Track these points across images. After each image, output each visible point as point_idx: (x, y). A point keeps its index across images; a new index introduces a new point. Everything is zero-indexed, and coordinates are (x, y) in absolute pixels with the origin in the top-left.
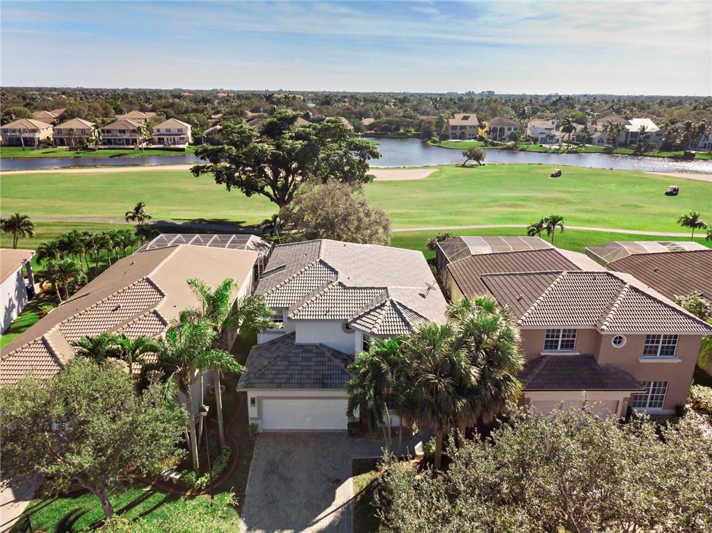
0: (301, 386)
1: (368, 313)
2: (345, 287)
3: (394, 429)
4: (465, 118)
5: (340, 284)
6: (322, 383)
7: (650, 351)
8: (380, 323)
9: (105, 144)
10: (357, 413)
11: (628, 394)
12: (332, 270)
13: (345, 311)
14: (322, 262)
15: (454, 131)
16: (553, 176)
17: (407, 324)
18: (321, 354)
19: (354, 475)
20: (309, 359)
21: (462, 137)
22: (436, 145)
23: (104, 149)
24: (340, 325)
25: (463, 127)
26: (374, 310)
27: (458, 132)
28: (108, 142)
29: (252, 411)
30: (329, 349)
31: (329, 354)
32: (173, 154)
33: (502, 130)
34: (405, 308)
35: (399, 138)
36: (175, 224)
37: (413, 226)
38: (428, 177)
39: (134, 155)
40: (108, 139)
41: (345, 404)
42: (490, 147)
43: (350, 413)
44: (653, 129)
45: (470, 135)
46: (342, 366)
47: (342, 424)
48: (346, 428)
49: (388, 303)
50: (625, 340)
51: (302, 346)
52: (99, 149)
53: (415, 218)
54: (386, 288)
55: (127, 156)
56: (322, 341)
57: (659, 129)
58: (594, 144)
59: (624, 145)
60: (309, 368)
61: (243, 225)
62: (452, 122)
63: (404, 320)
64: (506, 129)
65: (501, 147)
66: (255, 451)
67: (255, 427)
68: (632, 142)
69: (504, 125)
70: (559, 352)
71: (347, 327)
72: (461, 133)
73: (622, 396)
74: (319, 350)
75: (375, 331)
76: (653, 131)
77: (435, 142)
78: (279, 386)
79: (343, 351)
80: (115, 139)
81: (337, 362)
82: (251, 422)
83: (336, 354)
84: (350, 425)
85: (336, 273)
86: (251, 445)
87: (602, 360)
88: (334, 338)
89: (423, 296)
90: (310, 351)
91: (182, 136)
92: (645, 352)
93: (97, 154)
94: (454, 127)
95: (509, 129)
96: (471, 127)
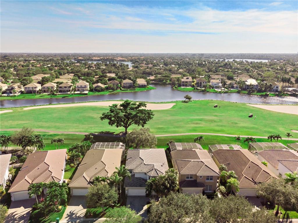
0: (136, 186)
1: (150, 171)
2: (145, 165)
3: (155, 195)
4: (188, 78)
5: (144, 164)
6: (141, 186)
7: (208, 179)
8: (153, 174)
9: (59, 92)
10: (147, 192)
11: (203, 188)
12: (142, 160)
13: (145, 170)
14: (140, 158)
15: (183, 83)
16: (215, 107)
17: (158, 174)
18: (140, 180)
19: (147, 204)
20: (138, 181)
21: (186, 86)
22: (176, 89)
23: (60, 94)
24: (144, 174)
25: (186, 82)
26: (151, 171)
27: (185, 83)
28: (60, 91)
29: (126, 192)
30: (142, 178)
31: (142, 180)
32: (84, 96)
33: (201, 83)
34: (157, 170)
35: (163, 85)
36: (95, 134)
37: (164, 133)
38: (172, 108)
39: (71, 97)
40: (60, 90)
41: (145, 190)
42: (196, 90)
43: (146, 192)
44: (255, 83)
45: (189, 85)
46: (145, 182)
47: (144, 194)
48: (145, 195)
49: (154, 169)
50: (202, 177)
51: (136, 178)
52: (58, 94)
53: (165, 129)
54: (154, 165)
55: (68, 97)
56: (141, 177)
57: (257, 84)
58: (235, 89)
59: (245, 90)
60: (138, 183)
61: (115, 134)
62: (182, 80)
63: (157, 173)
64: (202, 82)
65: (200, 90)
66: (127, 200)
67: (127, 195)
68: (248, 88)
69: (202, 81)
70: (189, 179)
71: (145, 174)
72: (185, 84)
73: (202, 189)
74: (140, 179)
75: (151, 175)
76: (255, 84)
77: (176, 88)
78: (132, 187)
79: (145, 178)
80: (63, 90)
81: (144, 181)
82: (126, 194)
83: (143, 179)
84: (146, 194)
85: (143, 160)
86: (126, 199)
87: (198, 181)
88: (143, 176)
89: (162, 166)
90: (138, 179)
91: (86, 88)
92: (207, 179)
93: (57, 96)
94: (183, 82)
95: (204, 83)
96: (189, 82)
